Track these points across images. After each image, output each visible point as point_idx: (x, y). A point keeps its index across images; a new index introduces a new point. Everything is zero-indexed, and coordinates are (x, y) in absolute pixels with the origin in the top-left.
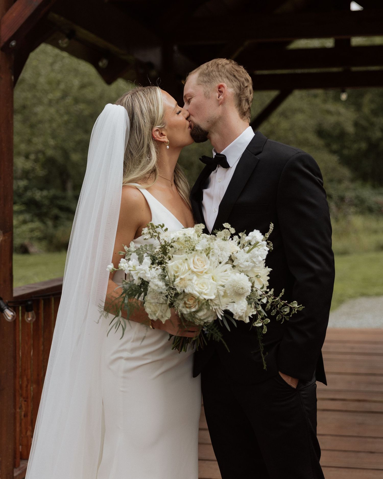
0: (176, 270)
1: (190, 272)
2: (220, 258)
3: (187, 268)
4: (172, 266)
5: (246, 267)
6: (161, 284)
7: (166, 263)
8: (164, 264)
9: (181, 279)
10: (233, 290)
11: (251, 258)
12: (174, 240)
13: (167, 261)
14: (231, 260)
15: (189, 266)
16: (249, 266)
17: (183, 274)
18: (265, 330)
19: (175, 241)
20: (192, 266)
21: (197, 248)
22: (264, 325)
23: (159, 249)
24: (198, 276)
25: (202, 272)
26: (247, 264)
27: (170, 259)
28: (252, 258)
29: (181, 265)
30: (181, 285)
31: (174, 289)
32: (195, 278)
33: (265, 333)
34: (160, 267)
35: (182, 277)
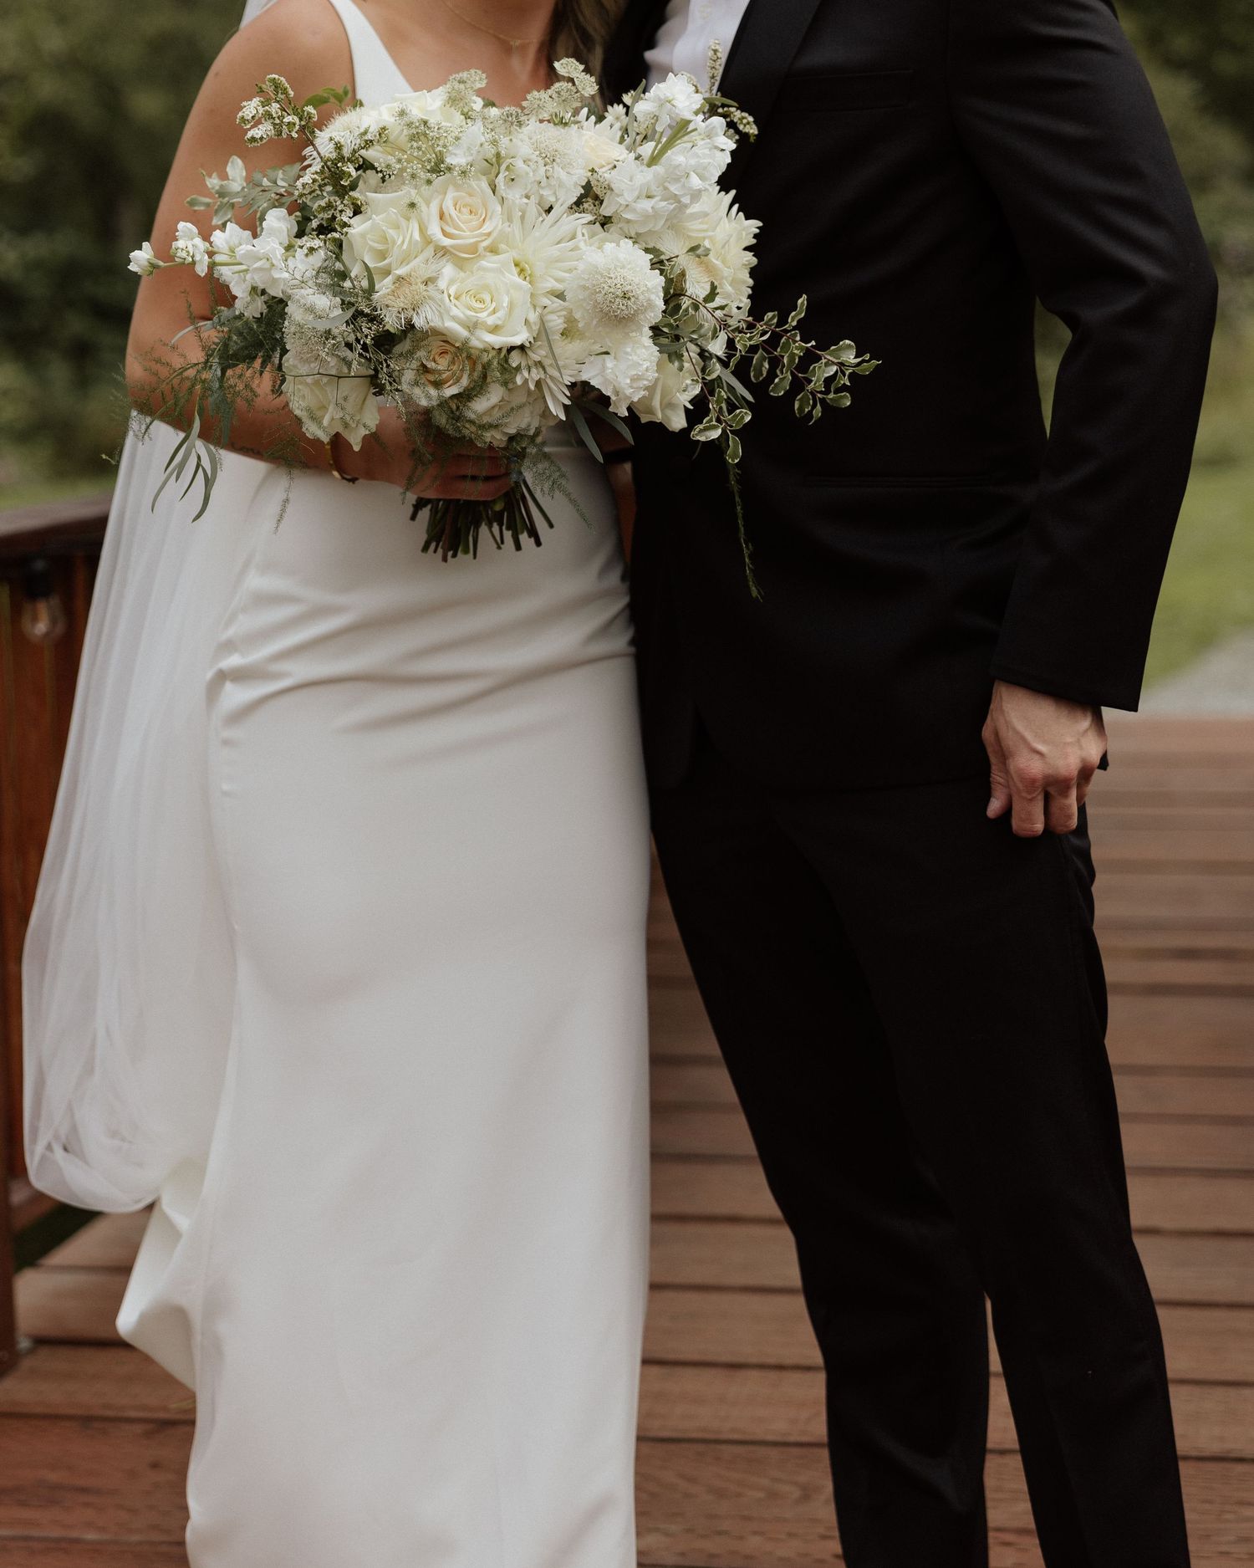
0: (380, 247)
1: (430, 251)
2: (545, 193)
3: (417, 236)
4: (363, 235)
5: (647, 218)
6: (324, 302)
7: (345, 225)
8: (335, 230)
9: (400, 279)
10: (595, 307)
11: (663, 183)
12: (369, 137)
13: (345, 219)
14: (589, 196)
15: (422, 230)
16: (656, 215)
17: (404, 261)
18: (735, 453)
19: (371, 141)
20: (435, 230)
21: (449, 160)
22: (730, 435)
23: (316, 176)
24: (460, 264)
25: (473, 249)
26: (646, 205)
27: (357, 211)
28: (667, 184)
29: (397, 227)
30: (400, 303)
31: (373, 319)
32: (448, 270)
33: (736, 461)
34: (322, 244)
35: (400, 272)
